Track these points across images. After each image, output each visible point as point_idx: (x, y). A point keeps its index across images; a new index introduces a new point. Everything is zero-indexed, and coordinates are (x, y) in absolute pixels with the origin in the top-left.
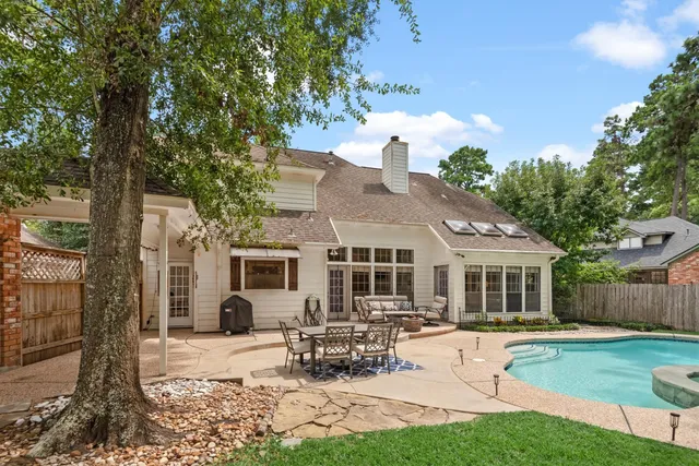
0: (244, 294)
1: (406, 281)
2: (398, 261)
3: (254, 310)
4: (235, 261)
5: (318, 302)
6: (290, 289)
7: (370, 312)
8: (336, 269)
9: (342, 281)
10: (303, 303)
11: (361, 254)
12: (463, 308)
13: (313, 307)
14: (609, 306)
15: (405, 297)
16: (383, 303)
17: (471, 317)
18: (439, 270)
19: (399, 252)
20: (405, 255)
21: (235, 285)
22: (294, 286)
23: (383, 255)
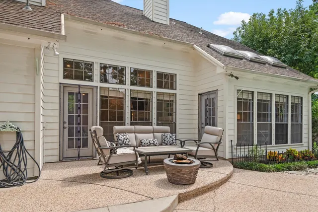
2: (159, 85)
7: (113, 151)
8: (76, 90)
9: (86, 107)
12: (235, 141)
15: (168, 128)
16: (140, 136)
17: (243, 152)
18: (205, 98)
19: (160, 75)
20: (167, 81)
23: (141, 77)
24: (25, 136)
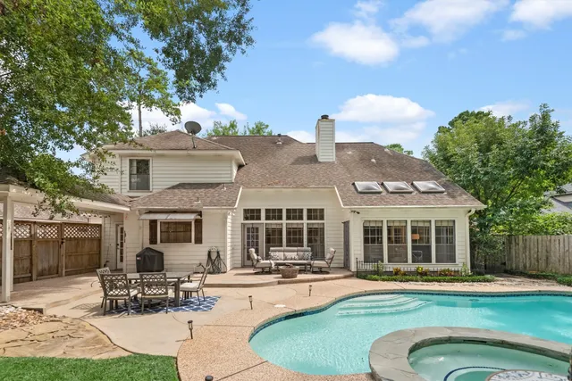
0: (159, 247)
1: (316, 235)
2: (310, 218)
3: (165, 258)
4: (153, 223)
5: (218, 252)
6: (196, 243)
8: (251, 226)
9: (257, 236)
10: (207, 253)
11: (274, 214)
12: (362, 258)
13: (214, 256)
14: (553, 259)
16: (287, 254)
19: (309, 211)
20: (316, 214)
21: (153, 241)
22: (199, 240)
23: (294, 214)
24: (221, 253)
